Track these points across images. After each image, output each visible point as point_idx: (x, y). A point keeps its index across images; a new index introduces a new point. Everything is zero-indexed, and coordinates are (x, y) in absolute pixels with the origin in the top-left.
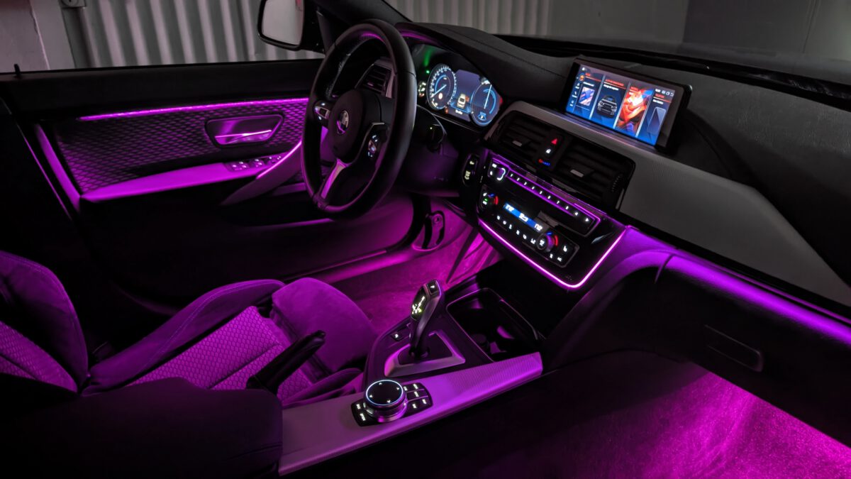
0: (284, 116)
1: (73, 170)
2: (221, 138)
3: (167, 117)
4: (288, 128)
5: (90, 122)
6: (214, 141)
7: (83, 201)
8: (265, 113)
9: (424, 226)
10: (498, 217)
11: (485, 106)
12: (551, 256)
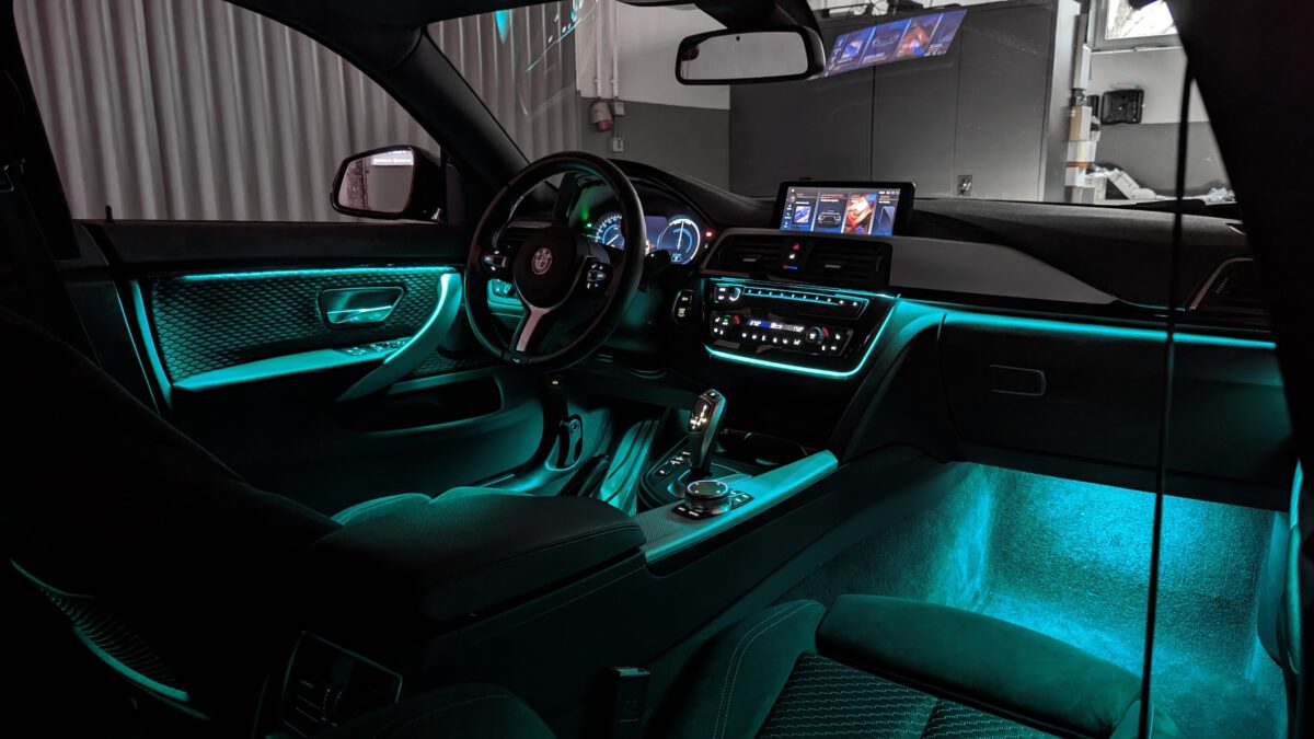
0: (405, 289)
1: (165, 348)
2: (333, 315)
3: (280, 283)
4: (408, 305)
5: (195, 284)
6: (326, 318)
7: (174, 391)
8: (385, 285)
9: (558, 438)
10: (744, 335)
11: (678, 246)
12: (824, 348)
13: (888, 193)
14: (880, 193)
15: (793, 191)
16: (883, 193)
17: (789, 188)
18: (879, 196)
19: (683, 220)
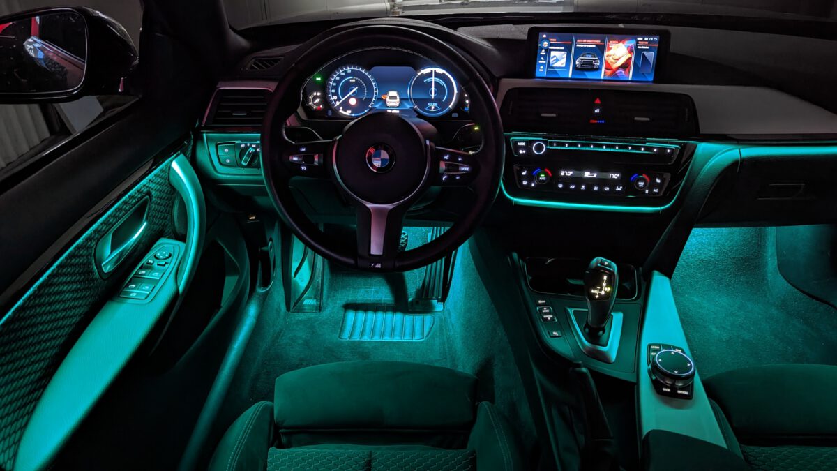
0: (150, 195)
6: (101, 272)
8: (138, 201)
9: (261, 264)
10: (560, 186)
11: (433, 95)
12: (647, 192)
13: (646, 39)
14: (638, 39)
15: (545, 36)
16: (641, 39)
17: (540, 33)
18: (637, 42)
19: (433, 69)
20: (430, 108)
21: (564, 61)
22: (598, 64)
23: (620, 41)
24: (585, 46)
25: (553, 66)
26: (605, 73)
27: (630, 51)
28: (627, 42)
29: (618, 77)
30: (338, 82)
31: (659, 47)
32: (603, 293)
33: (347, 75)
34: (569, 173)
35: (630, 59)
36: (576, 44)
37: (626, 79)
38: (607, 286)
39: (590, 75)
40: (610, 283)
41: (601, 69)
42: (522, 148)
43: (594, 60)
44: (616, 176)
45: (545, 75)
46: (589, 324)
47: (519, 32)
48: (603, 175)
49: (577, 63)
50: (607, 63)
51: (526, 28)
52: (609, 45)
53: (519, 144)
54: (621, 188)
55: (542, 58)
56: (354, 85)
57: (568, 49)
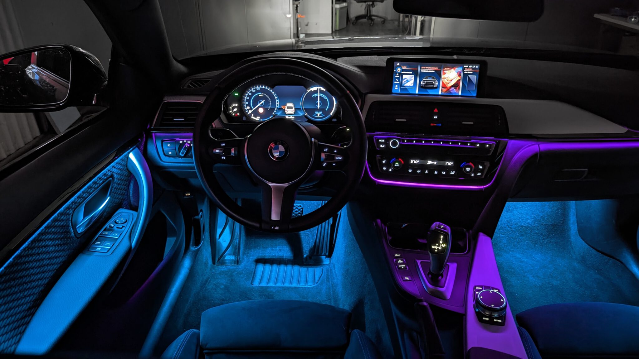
0: (113, 177)
2: (79, 228)
6: (76, 232)
10: (410, 171)
11: (319, 106)
12: (473, 175)
13: (470, 67)
14: (465, 66)
15: (398, 64)
16: (467, 66)
17: (395, 62)
18: (464, 69)
19: (319, 88)
20: (317, 115)
21: (412, 81)
22: (437, 84)
23: (452, 68)
24: (427, 71)
25: (405, 85)
26: (442, 90)
27: (459, 75)
28: (457, 68)
29: (451, 93)
30: (250, 97)
31: (480, 73)
32: (440, 248)
33: (257, 91)
34: (416, 162)
35: (459, 80)
36: (421, 70)
37: (457, 95)
38: (443, 243)
39: (431, 92)
40: (445, 241)
41: (439, 87)
42: (382, 143)
43: (434, 81)
44: (450, 164)
45: (399, 92)
46: (432, 271)
47: (380, 61)
48: (441, 163)
49: (422, 83)
50: (443, 83)
51: (386, 58)
52: (444, 71)
53: (380, 141)
54: (454, 172)
55: (397, 80)
56: (262, 98)
57: (415, 73)
